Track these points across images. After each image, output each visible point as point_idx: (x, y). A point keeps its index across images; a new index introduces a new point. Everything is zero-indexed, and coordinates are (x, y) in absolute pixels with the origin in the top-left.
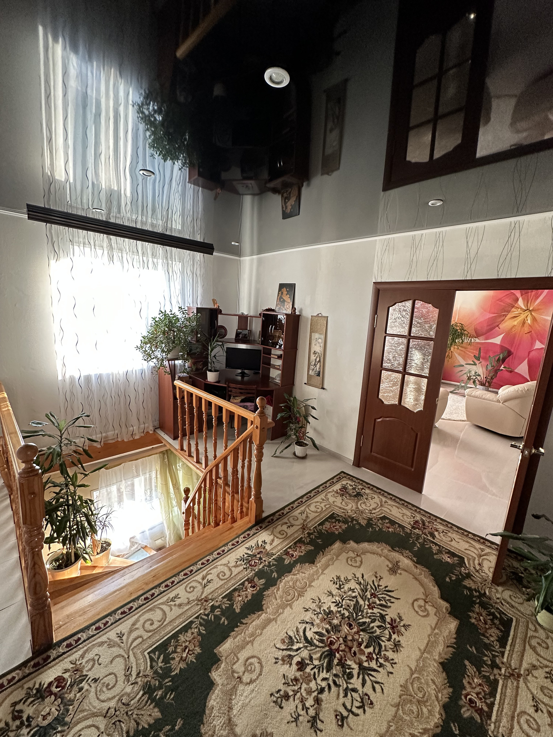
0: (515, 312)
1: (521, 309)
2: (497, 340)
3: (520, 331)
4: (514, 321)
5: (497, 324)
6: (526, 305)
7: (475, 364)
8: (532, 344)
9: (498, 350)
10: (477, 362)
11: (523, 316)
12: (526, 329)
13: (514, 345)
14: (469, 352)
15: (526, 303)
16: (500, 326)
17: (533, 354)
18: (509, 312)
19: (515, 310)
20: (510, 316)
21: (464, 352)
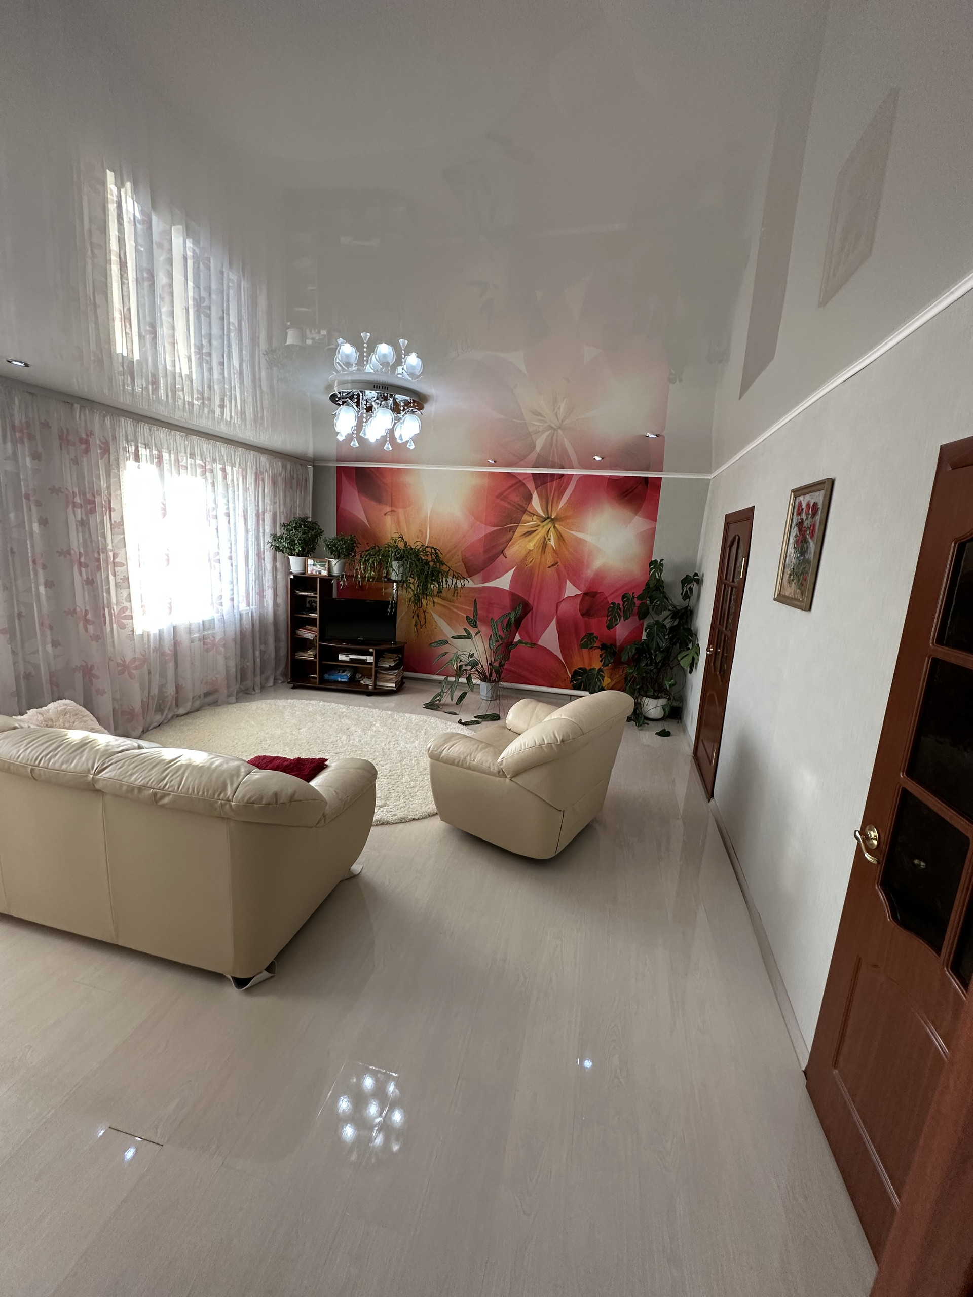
0: (529, 523)
1: (538, 516)
2: (504, 582)
3: (540, 563)
4: (529, 541)
5: (501, 548)
6: (545, 509)
7: (469, 637)
8: (561, 588)
9: (507, 602)
10: (473, 632)
11: (541, 532)
12: (549, 559)
13: (533, 591)
14: (457, 608)
15: (544, 503)
16: (507, 552)
17: (564, 607)
18: (519, 521)
19: (529, 518)
20: (521, 530)
21: (449, 609)
